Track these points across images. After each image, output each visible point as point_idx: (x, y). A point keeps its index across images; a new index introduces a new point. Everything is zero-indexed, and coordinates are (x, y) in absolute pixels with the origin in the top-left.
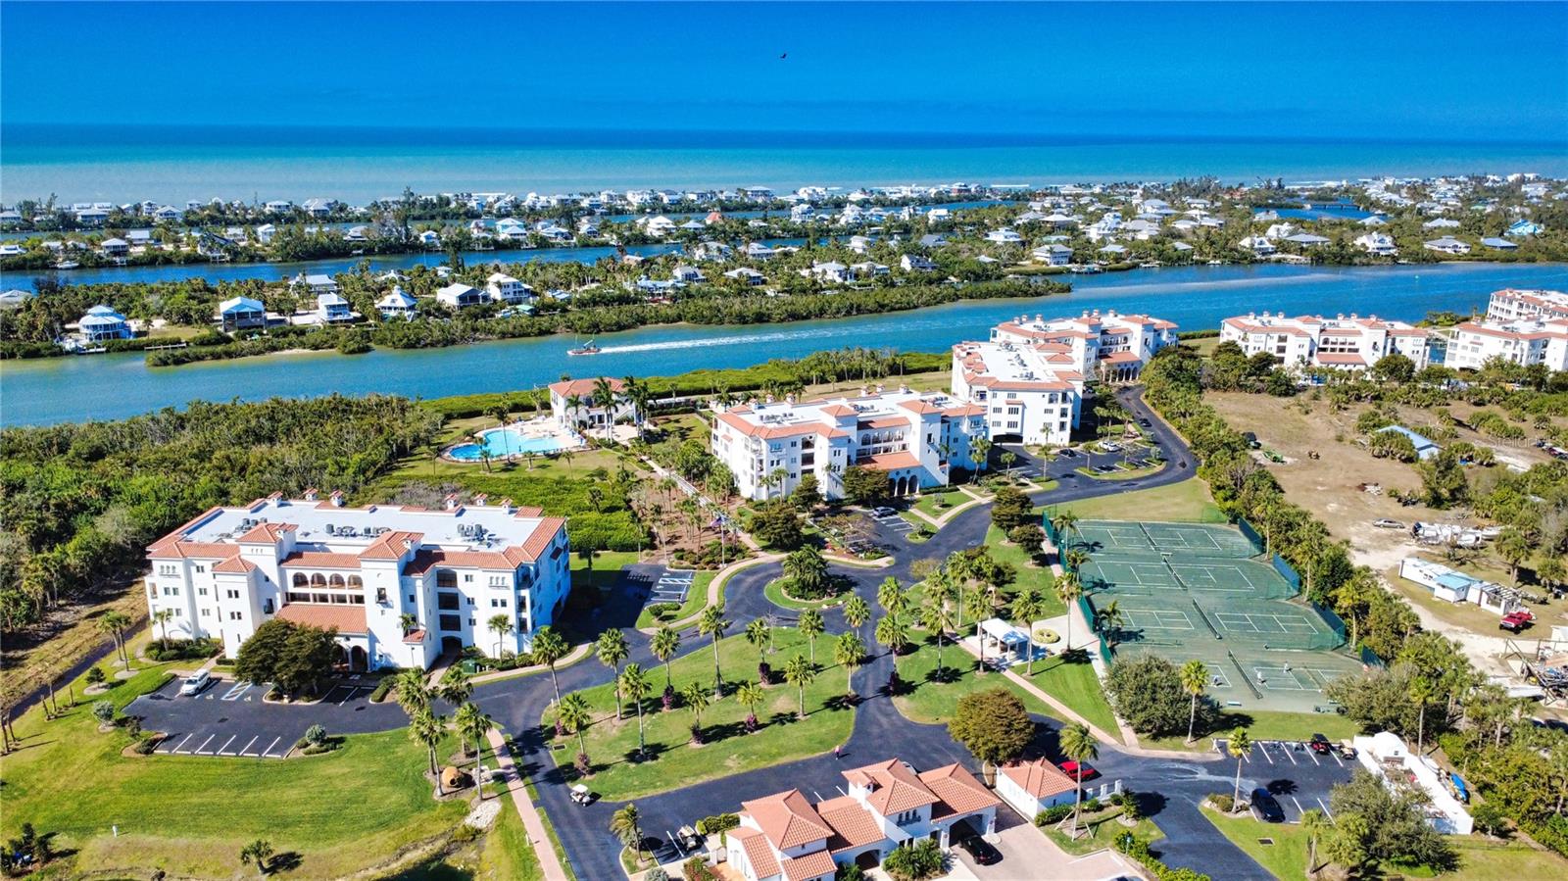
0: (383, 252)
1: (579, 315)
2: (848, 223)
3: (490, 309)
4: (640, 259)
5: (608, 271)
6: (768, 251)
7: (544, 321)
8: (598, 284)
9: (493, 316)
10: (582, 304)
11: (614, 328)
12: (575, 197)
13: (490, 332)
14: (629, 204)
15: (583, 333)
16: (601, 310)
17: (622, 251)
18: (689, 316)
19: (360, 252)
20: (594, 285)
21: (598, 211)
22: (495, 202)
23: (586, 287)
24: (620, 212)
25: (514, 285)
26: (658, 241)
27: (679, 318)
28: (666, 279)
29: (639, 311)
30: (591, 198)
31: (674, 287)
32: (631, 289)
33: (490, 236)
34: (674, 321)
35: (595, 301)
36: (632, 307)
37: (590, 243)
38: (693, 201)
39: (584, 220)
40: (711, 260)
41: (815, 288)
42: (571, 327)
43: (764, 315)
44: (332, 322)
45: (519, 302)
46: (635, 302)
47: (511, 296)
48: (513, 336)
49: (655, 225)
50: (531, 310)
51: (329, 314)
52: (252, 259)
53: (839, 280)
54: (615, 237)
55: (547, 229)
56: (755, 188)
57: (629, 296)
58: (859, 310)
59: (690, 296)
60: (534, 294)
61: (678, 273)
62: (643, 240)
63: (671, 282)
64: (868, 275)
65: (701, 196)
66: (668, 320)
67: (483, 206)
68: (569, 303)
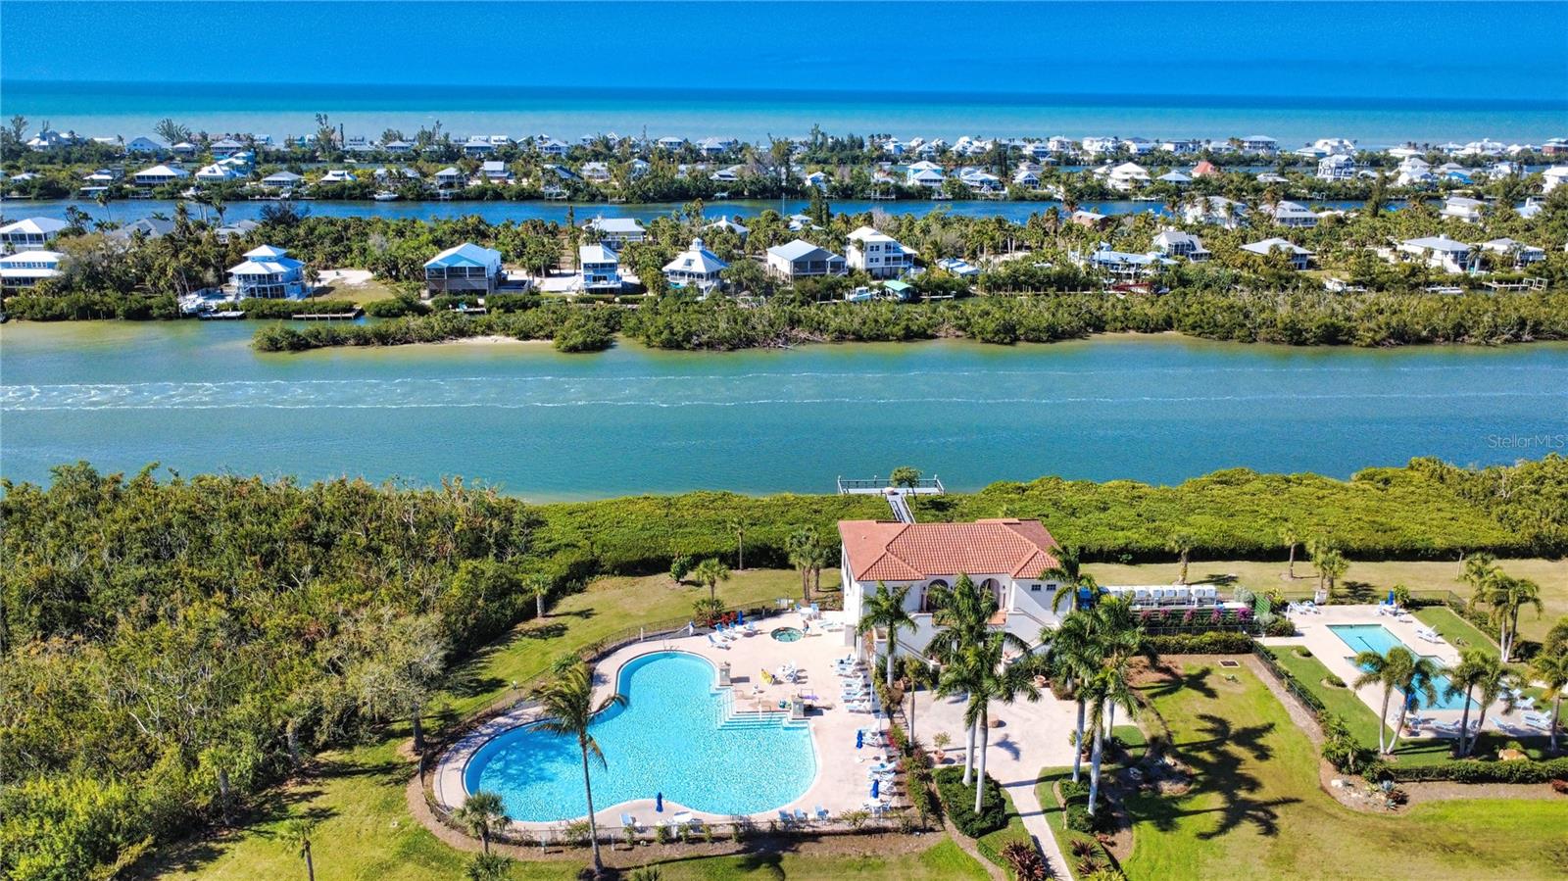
0: (753, 196)
1: (986, 306)
2: (1412, 183)
3: (839, 284)
4: (1098, 217)
5: (1046, 234)
6: (1309, 214)
7: (920, 313)
8: (1028, 253)
9: (841, 297)
10: (994, 285)
11: (1044, 336)
12: (1017, 143)
13: (819, 327)
14: (1086, 153)
15: (986, 341)
16: (1025, 298)
17: (1072, 204)
18: (1190, 320)
19: (725, 194)
20: (1020, 255)
21: (1043, 160)
22: (918, 146)
23: (1006, 257)
24: (1071, 162)
25: (888, 247)
26: (1124, 197)
27: (1168, 324)
28: (1142, 251)
29: (1094, 305)
30: (1037, 144)
31: (1156, 264)
32: (1081, 264)
33: (892, 182)
34: (1157, 329)
35: (1017, 282)
36: (1080, 297)
37: (1027, 195)
38: (1168, 152)
39: (1023, 166)
40: (1212, 225)
41: (1416, 279)
42: (965, 328)
43: (1337, 329)
44: (591, 291)
45: (893, 276)
46: (1085, 287)
47: (881, 264)
48: (859, 338)
49: (1119, 177)
50: (906, 291)
51: (586, 278)
52: (593, 198)
53: (1455, 269)
54: (1062, 189)
55: (972, 176)
56: (1254, 138)
57: (1076, 274)
58: (1537, 332)
59: (1184, 282)
60: (919, 263)
61: (1164, 239)
62: (1100, 195)
63: (1151, 257)
64: (1508, 262)
65: (1181, 146)
66: (1147, 326)
67: (901, 150)
68: (973, 282)
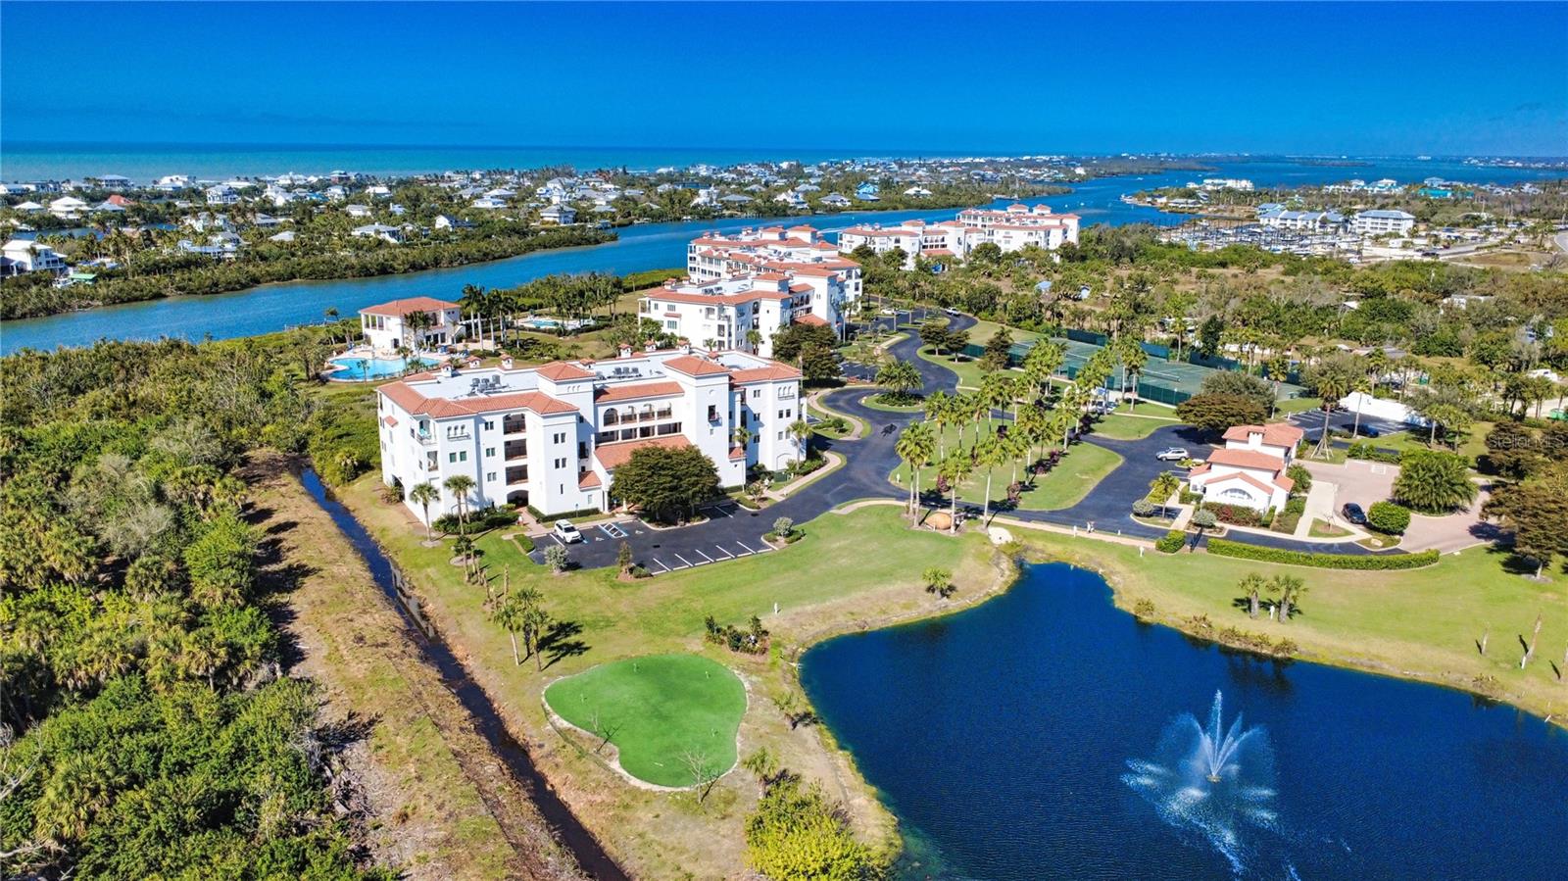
25: (46, 254)
53: (392, 241)
60: (69, 264)
61: (220, 237)
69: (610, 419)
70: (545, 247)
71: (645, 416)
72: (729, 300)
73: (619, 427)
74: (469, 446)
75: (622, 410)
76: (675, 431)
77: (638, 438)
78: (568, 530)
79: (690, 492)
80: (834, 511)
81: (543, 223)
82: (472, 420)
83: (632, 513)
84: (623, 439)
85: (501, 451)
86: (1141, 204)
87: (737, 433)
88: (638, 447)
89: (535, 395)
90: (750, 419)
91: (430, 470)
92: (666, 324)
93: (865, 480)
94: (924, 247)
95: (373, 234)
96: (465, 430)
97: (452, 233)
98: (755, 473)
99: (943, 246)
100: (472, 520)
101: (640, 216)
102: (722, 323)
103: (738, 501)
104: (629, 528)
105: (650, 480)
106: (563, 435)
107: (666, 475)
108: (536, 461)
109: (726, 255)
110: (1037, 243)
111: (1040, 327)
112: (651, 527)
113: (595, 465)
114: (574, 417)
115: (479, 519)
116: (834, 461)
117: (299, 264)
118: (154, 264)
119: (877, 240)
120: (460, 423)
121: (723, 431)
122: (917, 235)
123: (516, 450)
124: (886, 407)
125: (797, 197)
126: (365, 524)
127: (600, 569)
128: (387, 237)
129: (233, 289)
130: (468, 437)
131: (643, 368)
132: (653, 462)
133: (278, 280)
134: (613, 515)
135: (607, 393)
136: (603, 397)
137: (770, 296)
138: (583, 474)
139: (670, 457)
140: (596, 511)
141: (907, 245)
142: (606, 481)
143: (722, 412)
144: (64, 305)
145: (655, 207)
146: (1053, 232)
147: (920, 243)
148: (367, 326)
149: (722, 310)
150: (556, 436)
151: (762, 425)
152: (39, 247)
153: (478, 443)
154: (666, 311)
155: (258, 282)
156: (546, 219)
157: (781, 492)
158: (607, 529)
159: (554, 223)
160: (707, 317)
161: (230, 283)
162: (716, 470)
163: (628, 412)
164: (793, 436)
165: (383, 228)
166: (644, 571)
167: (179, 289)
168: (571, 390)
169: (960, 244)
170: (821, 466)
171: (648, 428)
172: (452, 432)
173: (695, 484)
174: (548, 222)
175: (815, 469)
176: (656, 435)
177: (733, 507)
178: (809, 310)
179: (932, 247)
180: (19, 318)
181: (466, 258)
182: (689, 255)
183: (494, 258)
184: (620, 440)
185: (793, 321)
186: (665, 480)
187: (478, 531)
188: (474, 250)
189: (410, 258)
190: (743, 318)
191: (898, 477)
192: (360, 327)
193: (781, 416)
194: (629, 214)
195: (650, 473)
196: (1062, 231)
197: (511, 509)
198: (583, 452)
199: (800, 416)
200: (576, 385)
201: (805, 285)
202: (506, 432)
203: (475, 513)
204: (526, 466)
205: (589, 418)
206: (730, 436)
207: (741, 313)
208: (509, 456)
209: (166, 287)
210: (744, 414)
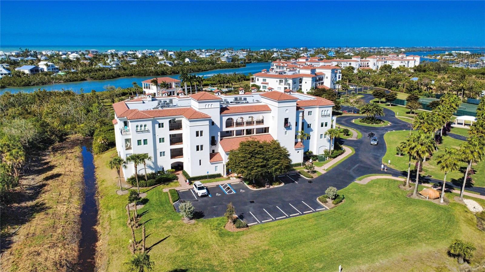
25: (52, 66)
47: (51, 70)
53: (170, 66)
69: (229, 123)
70: (221, 68)
71: (249, 123)
72: (289, 77)
73: (234, 129)
74: (149, 136)
75: (236, 118)
76: (265, 132)
77: (245, 135)
78: (200, 188)
79: (274, 168)
80: (357, 181)
81: (221, 62)
82: (151, 122)
83: (239, 178)
84: (236, 135)
85: (167, 140)
86: (431, 58)
87: (300, 134)
88: (244, 140)
89: (188, 109)
90: (306, 127)
91: (127, 149)
92: (262, 87)
93: (369, 162)
94: (360, 66)
95: (163, 63)
96: (147, 128)
97: (190, 64)
98: (308, 156)
99: (368, 66)
100: (148, 179)
101: (254, 60)
102: (286, 86)
103: (299, 172)
104: (236, 187)
105: (249, 160)
106: (201, 132)
107: (260, 158)
108: (187, 145)
109: (286, 65)
110: (404, 66)
111: (422, 93)
112: (250, 187)
113: (220, 149)
114: (208, 122)
115: (154, 178)
116: (348, 151)
117: (135, 71)
118: (87, 70)
119: (342, 63)
120: (143, 123)
121: (292, 132)
122: (358, 62)
123: (176, 139)
124: (365, 124)
125: (307, 55)
126: (97, 176)
127: (215, 218)
128: (168, 64)
129: (110, 78)
130: (148, 131)
131: (249, 99)
132: (251, 149)
133: (127, 76)
134: (229, 178)
135: (228, 109)
136: (226, 112)
137: (307, 76)
138: (213, 154)
139: (263, 147)
140: (219, 176)
141: (353, 65)
142: (225, 159)
143: (292, 122)
144: (49, 82)
145: (259, 57)
146: (410, 62)
147: (359, 65)
148: (145, 88)
149: (286, 81)
150: (197, 133)
151: (312, 130)
152: (49, 64)
153: (154, 135)
154: (262, 81)
155: (120, 76)
156: (222, 61)
157: (323, 167)
158: (224, 187)
159: (225, 62)
160: (280, 84)
161: (109, 76)
162: (289, 155)
163: (240, 120)
164: (328, 137)
165: (167, 62)
166: (243, 222)
167: (92, 78)
168: (207, 107)
169: (375, 65)
170: (342, 153)
171: (250, 130)
172: (139, 128)
173: (276, 164)
174: (223, 62)
175: (340, 155)
176: (255, 134)
177: (297, 176)
178: (322, 83)
179: (363, 66)
180: (32, 85)
181: (193, 70)
182: (271, 67)
183: (202, 71)
184: (235, 136)
185: (316, 88)
186: (259, 160)
187: (150, 185)
188: (195, 68)
189: (173, 70)
190: (295, 85)
191: (389, 161)
192: (142, 88)
193: (322, 126)
194: (250, 60)
195: (250, 156)
196: (414, 62)
197: (173, 172)
198: (213, 142)
199: (332, 127)
200: (210, 104)
201: (321, 73)
202: (170, 130)
203: (152, 174)
204: (182, 148)
205: (217, 123)
206: (296, 136)
207: (294, 83)
208: (172, 143)
209: (87, 77)
210: (303, 123)
